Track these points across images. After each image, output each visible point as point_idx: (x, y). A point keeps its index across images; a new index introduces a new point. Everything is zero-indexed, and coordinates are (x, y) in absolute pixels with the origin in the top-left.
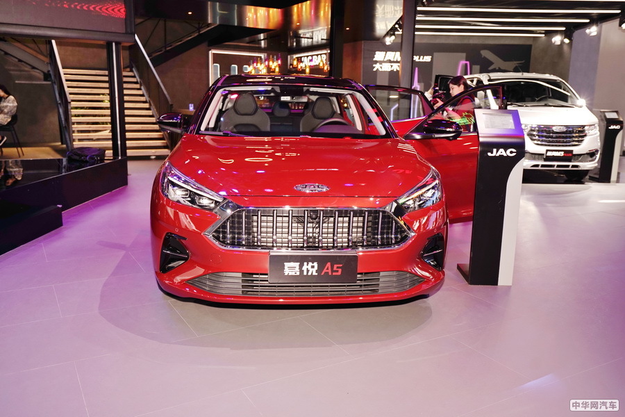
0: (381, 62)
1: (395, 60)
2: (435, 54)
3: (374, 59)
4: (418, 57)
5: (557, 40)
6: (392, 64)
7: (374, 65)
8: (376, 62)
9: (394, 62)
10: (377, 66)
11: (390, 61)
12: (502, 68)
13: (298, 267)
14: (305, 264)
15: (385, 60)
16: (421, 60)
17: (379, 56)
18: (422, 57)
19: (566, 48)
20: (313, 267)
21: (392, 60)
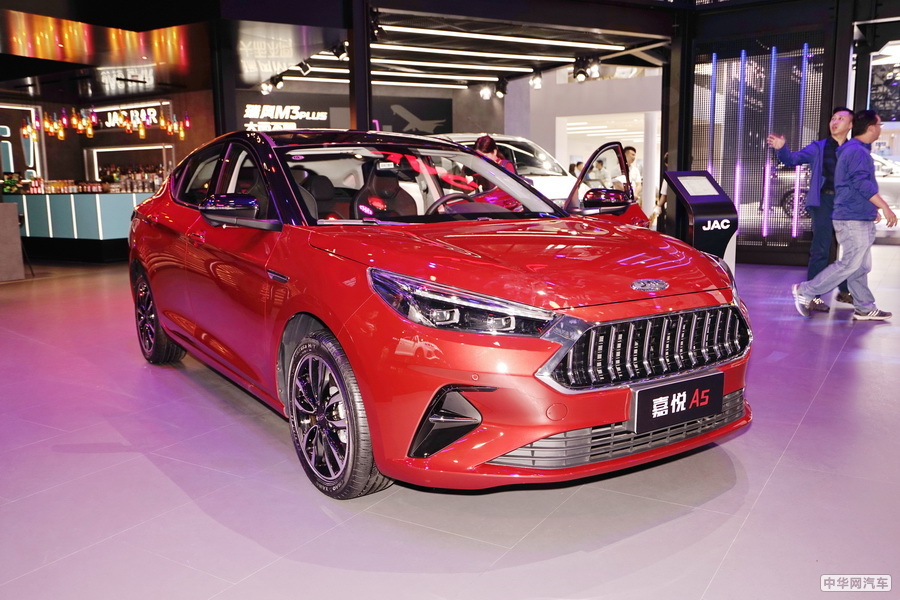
0: (256, 121)
1: (276, 117)
2: (332, 109)
3: (245, 116)
4: (309, 113)
5: (485, 93)
6: (273, 123)
7: (246, 125)
8: (248, 120)
9: (274, 120)
10: (250, 127)
11: (268, 119)
12: (421, 129)
13: (666, 403)
14: (674, 395)
15: (262, 117)
16: (313, 118)
17: (251, 111)
18: (314, 113)
19: (496, 103)
20: (681, 399)
21: (272, 118)
